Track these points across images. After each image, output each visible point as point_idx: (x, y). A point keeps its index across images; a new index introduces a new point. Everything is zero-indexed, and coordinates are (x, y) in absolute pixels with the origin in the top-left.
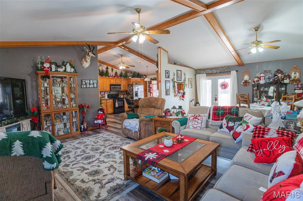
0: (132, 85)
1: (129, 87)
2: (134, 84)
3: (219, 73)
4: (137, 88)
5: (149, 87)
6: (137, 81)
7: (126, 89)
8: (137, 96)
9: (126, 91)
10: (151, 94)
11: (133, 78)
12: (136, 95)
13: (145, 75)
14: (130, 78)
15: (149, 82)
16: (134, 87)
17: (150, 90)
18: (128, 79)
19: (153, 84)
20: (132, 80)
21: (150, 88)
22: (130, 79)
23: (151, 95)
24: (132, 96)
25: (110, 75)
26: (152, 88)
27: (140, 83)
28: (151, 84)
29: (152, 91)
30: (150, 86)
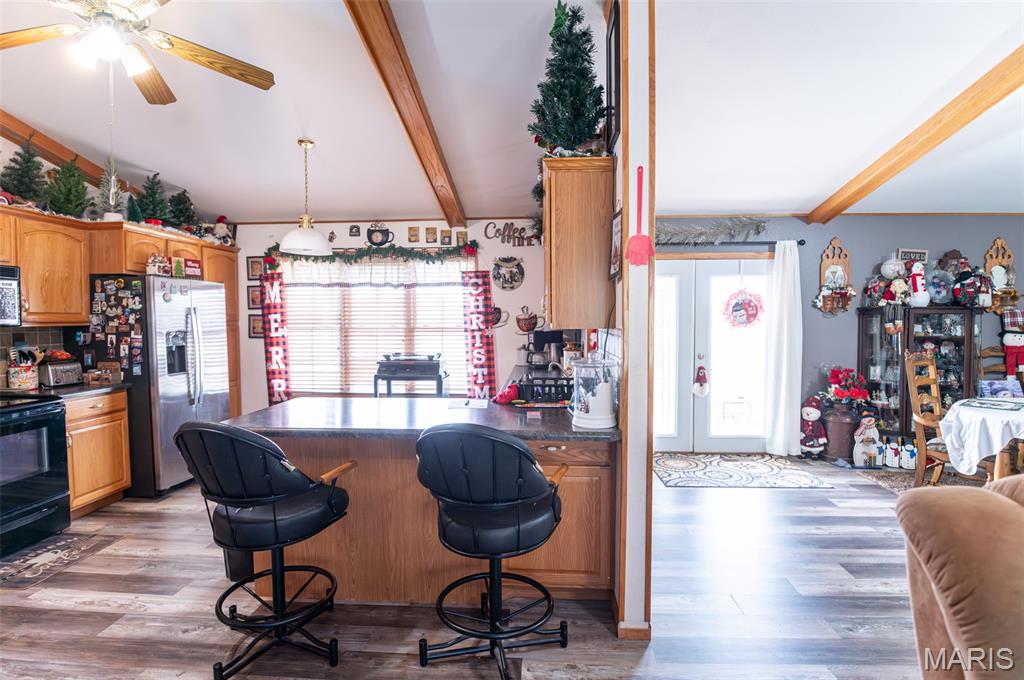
0: (136, 282)
1: (99, 296)
2: (151, 269)
3: (722, 243)
4: (180, 301)
5: (251, 301)
6: (177, 254)
7: (74, 307)
8: (183, 368)
9: (68, 334)
10: (274, 349)
11: (143, 228)
12: (178, 361)
13: (221, 219)
14: (112, 217)
15: (258, 272)
16: (157, 299)
17: (266, 323)
18: (85, 226)
19: (289, 285)
20: (132, 241)
21: (267, 309)
22: (118, 226)
23: (277, 358)
24: (137, 370)
26: (279, 310)
27: (197, 272)
28: (276, 284)
29: (280, 330)
30: (263, 293)
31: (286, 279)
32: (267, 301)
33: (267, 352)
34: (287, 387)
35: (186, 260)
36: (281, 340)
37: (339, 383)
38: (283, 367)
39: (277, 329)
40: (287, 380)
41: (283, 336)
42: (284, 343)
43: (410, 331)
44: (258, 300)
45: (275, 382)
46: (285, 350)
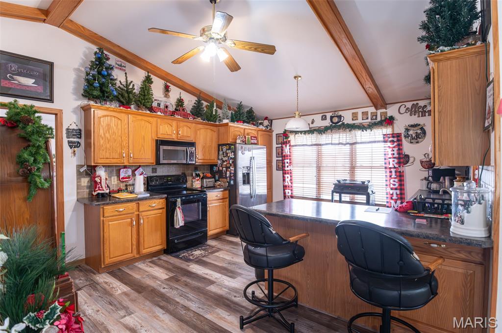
0: (232, 147)
1: (221, 153)
2: (238, 141)
4: (248, 154)
5: (278, 154)
6: (248, 134)
7: (213, 157)
8: (249, 183)
9: (211, 166)
10: (286, 176)
11: (236, 124)
12: (247, 179)
13: (266, 118)
14: (225, 121)
15: (281, 140)
16: (240, 153)
17: (283, 163)
18: (216, 126)
19: (293, 146)
20: (232, 130)
21: (284, 157)
22: (227, 124)
23: (287, 180)
24: (232, 182)
25: (159, 105)
26: (289, 158)
27: (256, 142)
28: (288, 145)
29: (289, 167)
30: (282, 150)
31: (292, 143)
32: (284, 154)
33: (284, 177)
34: (292, 194)
35: (251, 137)
36: (289, 171)
37: (315, 193)
38: (290, 184)
39: (288, 166)
40: (291, 190)
41: (290, 170)
42: (291, 173)
43: (353, 169)
44: (280, 153)
45: (287, 191)
46: (291, 176)
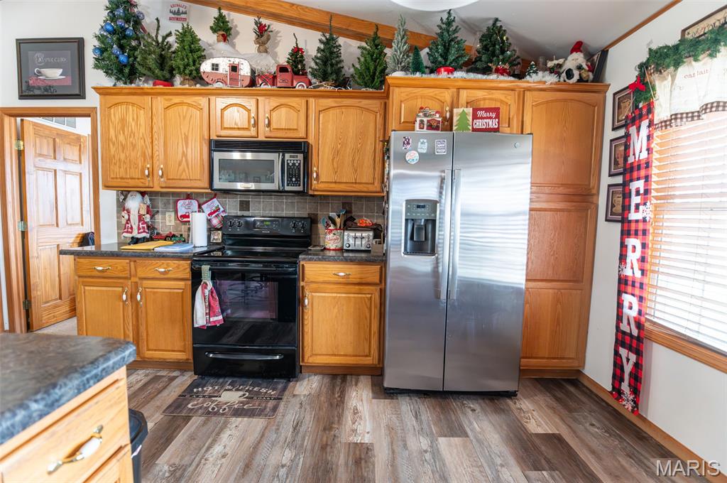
5: (614, 162)
8: (433, 249)
10: (632, 242)
17: (627, 196)
19: (666, 124)
21: (630, 172)
23: (633, 257)
25: (215, 67)
26: (643, 173)
27: (493, 124)
28: (645, 123)
29: (641, 208)
30: (627, 147)
32: (631, 160)
33: (623, 246)
34: (640, 312)
35: (475, 111)
36: (641, 226)
38: (638, 274)
39: (637, 206)
40: (641, 299)
41: (644, 220)
42: (645, 232)
44: (621, 161)
45: (627, 298)
46: (644, 246)
